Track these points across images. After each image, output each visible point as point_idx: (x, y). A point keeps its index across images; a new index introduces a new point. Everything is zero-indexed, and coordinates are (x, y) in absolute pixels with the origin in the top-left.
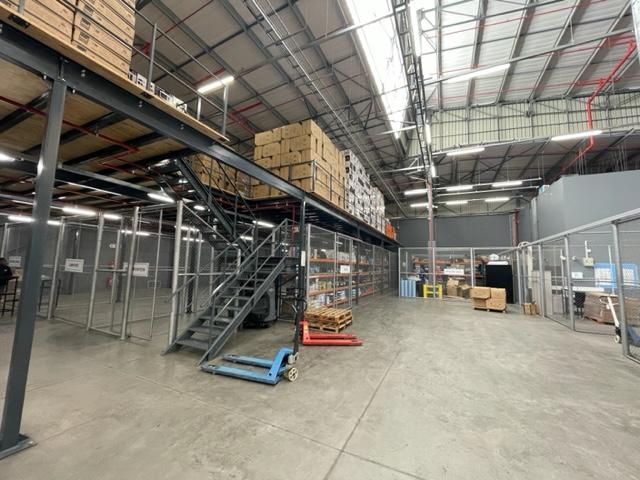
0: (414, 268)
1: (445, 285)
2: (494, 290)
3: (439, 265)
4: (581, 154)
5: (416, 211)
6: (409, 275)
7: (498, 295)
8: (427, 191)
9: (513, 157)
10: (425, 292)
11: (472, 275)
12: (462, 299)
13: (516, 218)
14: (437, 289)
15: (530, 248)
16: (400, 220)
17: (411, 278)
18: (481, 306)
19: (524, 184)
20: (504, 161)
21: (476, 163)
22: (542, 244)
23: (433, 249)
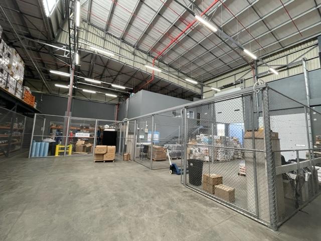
0: (51, 132)
1: (74, 144)
2: (109, 147)
3: (72, 130)
4: (148, 82)
5: (59, 89)
6: (45, 138)
7: (111, 150)
8: (70, 75)
9: (123, 74)
10: (57, 151)
11: (95, 137)
12: (86, 153)
13: (118, 107)
14: (68, 148)
15: (128, 122)
16: (44, 94)
17: (47, 140)
18: (100, 159)
19: (126, 90)
20: (118, 74)
21: (104, 70)
22: (136, 120)
23: (68, 118)
